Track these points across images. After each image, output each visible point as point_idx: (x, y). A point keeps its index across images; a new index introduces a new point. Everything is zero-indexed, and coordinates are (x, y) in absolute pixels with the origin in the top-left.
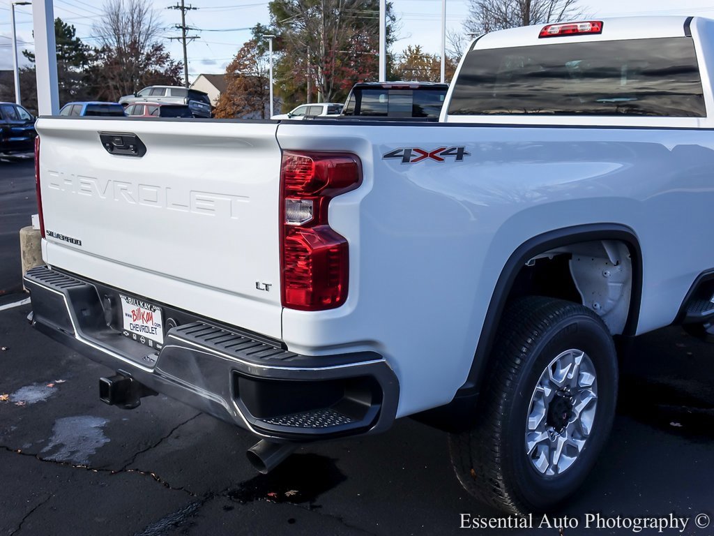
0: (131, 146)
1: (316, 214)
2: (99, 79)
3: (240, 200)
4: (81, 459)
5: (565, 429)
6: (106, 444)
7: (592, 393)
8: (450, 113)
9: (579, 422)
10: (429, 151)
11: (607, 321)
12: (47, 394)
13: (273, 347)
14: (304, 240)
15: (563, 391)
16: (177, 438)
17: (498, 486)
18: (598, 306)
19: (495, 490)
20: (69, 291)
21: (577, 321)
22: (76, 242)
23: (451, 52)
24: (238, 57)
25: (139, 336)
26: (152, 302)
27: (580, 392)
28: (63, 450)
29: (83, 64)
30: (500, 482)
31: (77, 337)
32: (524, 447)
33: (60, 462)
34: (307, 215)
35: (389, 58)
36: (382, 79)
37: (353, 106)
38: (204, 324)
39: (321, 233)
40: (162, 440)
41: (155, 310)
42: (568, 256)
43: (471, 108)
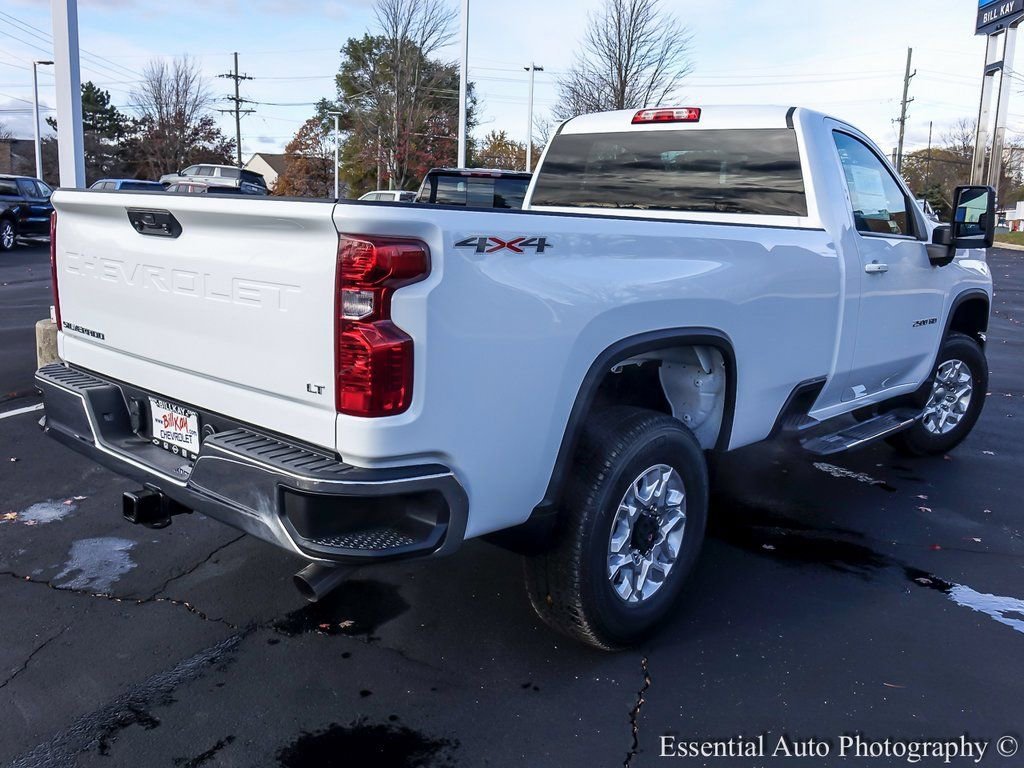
0: (164, 225)
1: (376, 307)
2: (138, 154)
3: (290, 290)
4: (102, 586)
5: (650, 552)
6: (132, 569)
7: (681, 513)
8: (533, 203)
9: (665, 546)
10: (507, 239)
11: (698, 434)
12: (64, 511)
13: (326, 458)
14: (362, 336)
15: (649, 510)
16: (216, 562)
17: (577, 614)
18: (689, 418)
19: (573, 619)
20: (88, 392)
21: (666, 434)
22: (99, 335)
23: (538, 139)
24: (300, 136)
25: (170, 445)
26: (187, 407)
27: (667, 511)
28: (81, 577)
29: (119, 136)
30: (579, 610)
31: (98, 445)
32: (605, 571)
33: (77, 590)
34: (367, 309)
35: (470, 143)
36: (461, 165)
37: (428, 195)
38: (247, 431)
39: (382, 329)
40: (198, 566)
41: (189, 415)
42: (658, 363)
43: (557, 200)
